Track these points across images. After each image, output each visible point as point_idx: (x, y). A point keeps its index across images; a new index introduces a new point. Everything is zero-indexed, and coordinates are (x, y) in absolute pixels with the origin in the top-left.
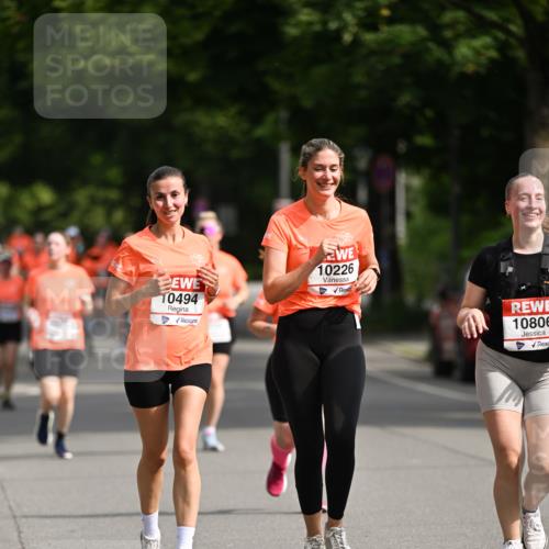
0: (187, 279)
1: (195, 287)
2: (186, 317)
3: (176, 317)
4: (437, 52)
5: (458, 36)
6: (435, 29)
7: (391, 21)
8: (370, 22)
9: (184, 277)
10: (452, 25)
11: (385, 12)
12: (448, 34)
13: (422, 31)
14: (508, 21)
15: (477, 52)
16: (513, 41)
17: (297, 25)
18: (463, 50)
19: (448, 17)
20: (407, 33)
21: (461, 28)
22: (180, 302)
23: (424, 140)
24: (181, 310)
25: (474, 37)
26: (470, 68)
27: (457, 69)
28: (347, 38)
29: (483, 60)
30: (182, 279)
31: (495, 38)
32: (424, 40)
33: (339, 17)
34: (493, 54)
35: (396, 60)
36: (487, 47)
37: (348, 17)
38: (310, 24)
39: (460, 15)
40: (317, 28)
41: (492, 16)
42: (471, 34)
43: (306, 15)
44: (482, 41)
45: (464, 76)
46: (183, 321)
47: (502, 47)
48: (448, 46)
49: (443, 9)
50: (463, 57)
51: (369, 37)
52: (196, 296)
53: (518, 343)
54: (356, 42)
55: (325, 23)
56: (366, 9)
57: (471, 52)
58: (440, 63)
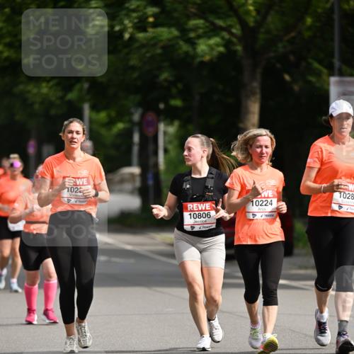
5: (199, 37)
15: (211, 48)
18: (202, 47)
19: (193, 22)
21: (201, 31)
25: (209, 38)
26: (207, 58)
27: (198, 60)
29: (215, 53)
36: (218, 45)
39: (200, 22)
41: (220, 22)
42: (207, 35)
44: (215, 40)
45: (202, 63)
47: (227, 44)
50: (202, 51)
53: (192, 227)
57: (208, 48)
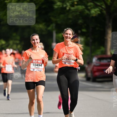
0: (39, 61)
1: (41, 63)
2: (39, 69)
3: (37, 69)
4: (87, 12)
5: (91, 8)
6: (86, 7)
7: (77, 5)
8: (73, 5)
9: (38, 60)
10: (90, 6)
11: (76, 3)
12: (89, 8)
13: (84, 7)
14: (102, 5)
15: (96, 12)
16: (103, 9)
17: (57, 5)
18: (93, 11)
19: (89, 4)
20: (81, 7)
21: (92, 7)
22: (38, 66)
23: (84, 30)
24: (38, 68)
26: (94, 15)
28: (68, 8)
29: (97, 14)
30: (38, 61)
31: (99, 9)
32: (84, 9)
33: (66, 4)
34: (99, 12)
35: (78, 13)
36: (98, 11)
37: (68, 4)
38: (59, 5)
39: (92, 4)
40: (61, 6)
41: (98, 4)
42: (94, 8)
43: (59, 4)
44: (97, 9)
45: (93, 17)
46: (38, 70)
47: (101, 11)
48: (89, 10)
49: (88, 2)
51: (72, 8)
52: (41, 65)
54: (70, 9)
55: (63, 5)
56: (72, 2)
58: (87, 14)
